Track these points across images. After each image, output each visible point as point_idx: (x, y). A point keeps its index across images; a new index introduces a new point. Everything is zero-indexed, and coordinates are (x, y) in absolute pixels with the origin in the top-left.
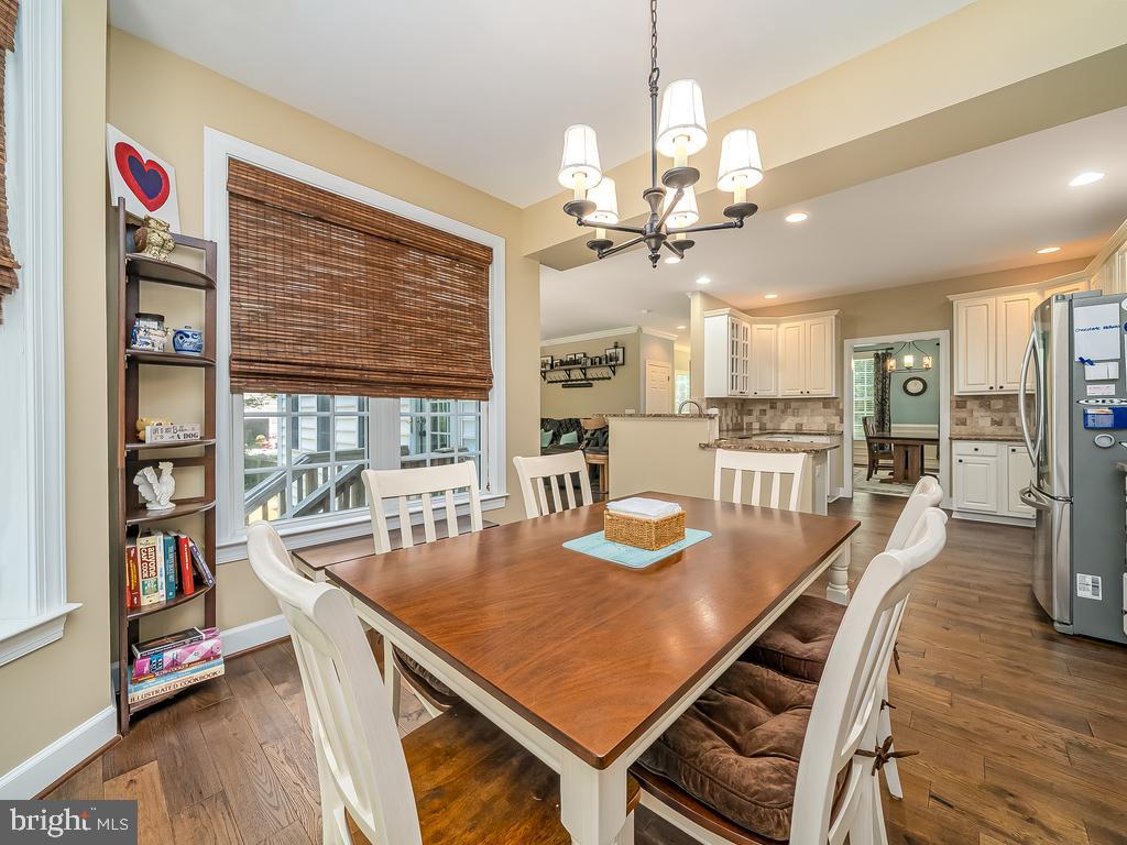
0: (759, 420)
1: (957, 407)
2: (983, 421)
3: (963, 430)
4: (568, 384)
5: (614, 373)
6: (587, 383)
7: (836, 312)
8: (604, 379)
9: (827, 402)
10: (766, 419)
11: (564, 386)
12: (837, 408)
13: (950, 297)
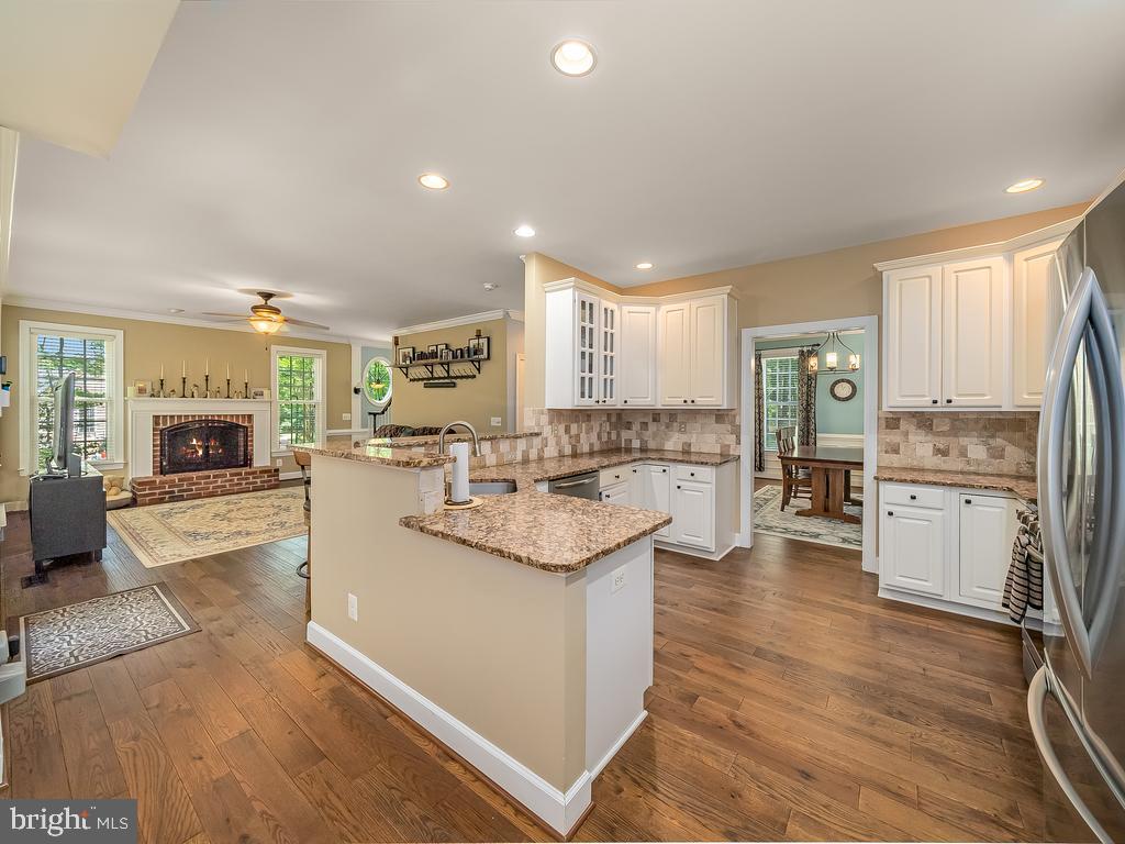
0: (639, 436)
1: (887, 427)
2: (921, 449)
3: (895, 460)
4: (431, 383)
5: (479, 370)
6: (449, 382)
7: (728, 289)
8: (467, 377)
9: (720, 416)
10: (648, 435)
11: (426, 386)
12: (732, 423)
13: (879, 266)
